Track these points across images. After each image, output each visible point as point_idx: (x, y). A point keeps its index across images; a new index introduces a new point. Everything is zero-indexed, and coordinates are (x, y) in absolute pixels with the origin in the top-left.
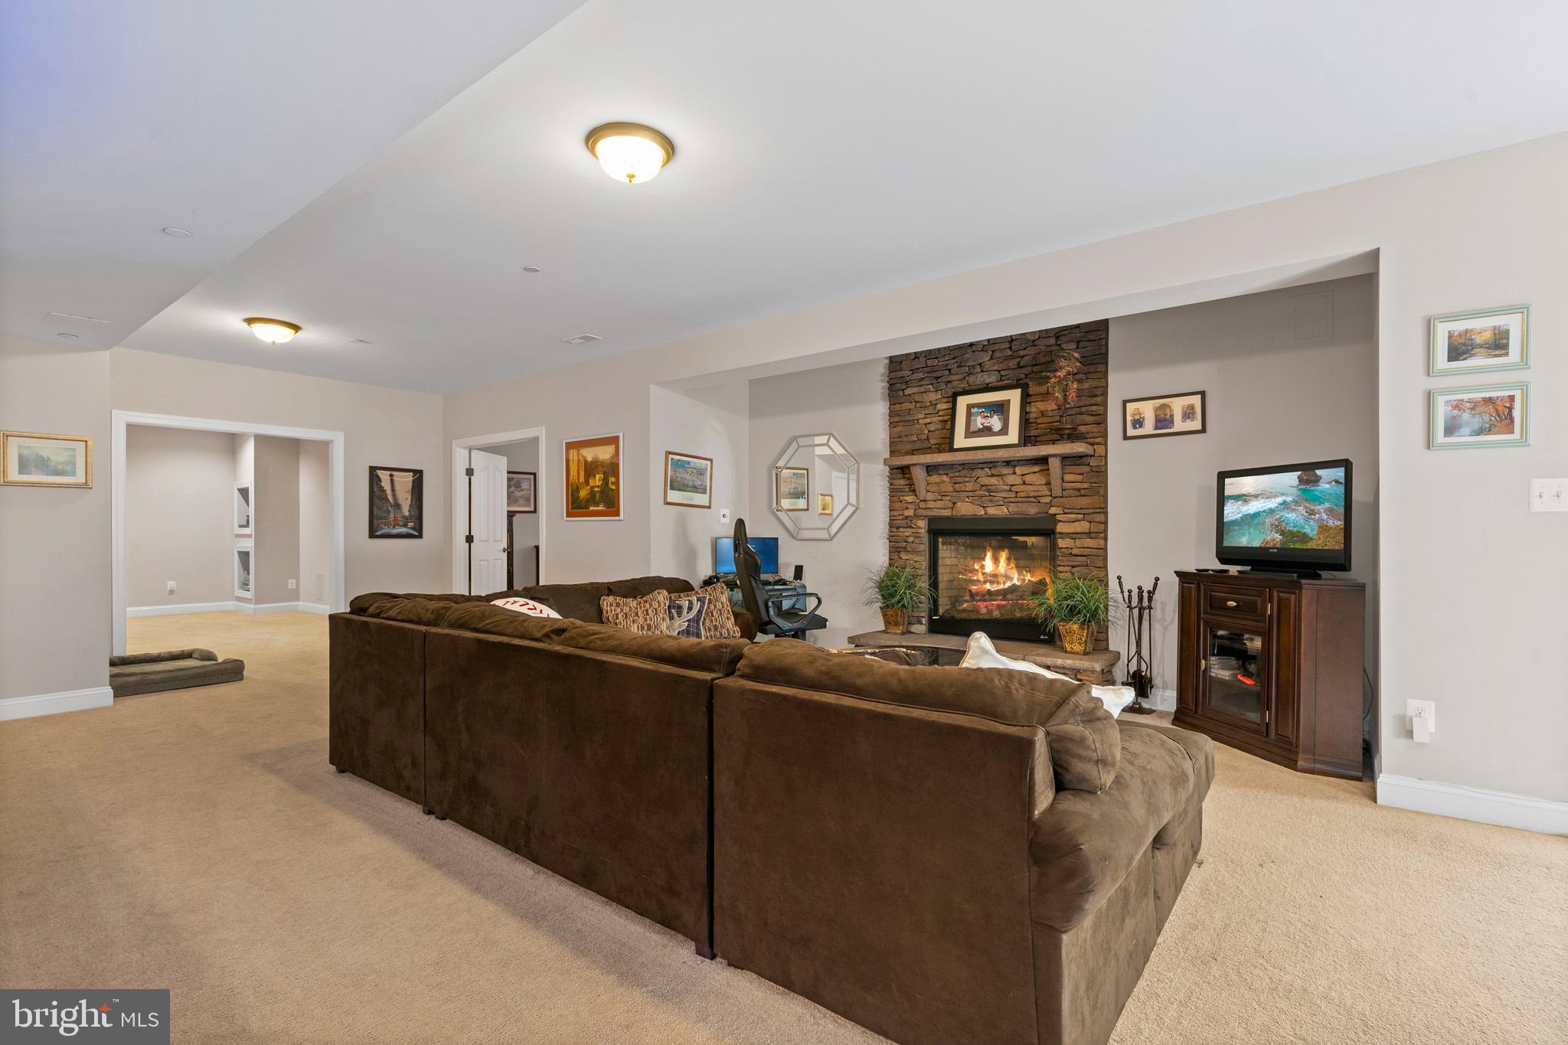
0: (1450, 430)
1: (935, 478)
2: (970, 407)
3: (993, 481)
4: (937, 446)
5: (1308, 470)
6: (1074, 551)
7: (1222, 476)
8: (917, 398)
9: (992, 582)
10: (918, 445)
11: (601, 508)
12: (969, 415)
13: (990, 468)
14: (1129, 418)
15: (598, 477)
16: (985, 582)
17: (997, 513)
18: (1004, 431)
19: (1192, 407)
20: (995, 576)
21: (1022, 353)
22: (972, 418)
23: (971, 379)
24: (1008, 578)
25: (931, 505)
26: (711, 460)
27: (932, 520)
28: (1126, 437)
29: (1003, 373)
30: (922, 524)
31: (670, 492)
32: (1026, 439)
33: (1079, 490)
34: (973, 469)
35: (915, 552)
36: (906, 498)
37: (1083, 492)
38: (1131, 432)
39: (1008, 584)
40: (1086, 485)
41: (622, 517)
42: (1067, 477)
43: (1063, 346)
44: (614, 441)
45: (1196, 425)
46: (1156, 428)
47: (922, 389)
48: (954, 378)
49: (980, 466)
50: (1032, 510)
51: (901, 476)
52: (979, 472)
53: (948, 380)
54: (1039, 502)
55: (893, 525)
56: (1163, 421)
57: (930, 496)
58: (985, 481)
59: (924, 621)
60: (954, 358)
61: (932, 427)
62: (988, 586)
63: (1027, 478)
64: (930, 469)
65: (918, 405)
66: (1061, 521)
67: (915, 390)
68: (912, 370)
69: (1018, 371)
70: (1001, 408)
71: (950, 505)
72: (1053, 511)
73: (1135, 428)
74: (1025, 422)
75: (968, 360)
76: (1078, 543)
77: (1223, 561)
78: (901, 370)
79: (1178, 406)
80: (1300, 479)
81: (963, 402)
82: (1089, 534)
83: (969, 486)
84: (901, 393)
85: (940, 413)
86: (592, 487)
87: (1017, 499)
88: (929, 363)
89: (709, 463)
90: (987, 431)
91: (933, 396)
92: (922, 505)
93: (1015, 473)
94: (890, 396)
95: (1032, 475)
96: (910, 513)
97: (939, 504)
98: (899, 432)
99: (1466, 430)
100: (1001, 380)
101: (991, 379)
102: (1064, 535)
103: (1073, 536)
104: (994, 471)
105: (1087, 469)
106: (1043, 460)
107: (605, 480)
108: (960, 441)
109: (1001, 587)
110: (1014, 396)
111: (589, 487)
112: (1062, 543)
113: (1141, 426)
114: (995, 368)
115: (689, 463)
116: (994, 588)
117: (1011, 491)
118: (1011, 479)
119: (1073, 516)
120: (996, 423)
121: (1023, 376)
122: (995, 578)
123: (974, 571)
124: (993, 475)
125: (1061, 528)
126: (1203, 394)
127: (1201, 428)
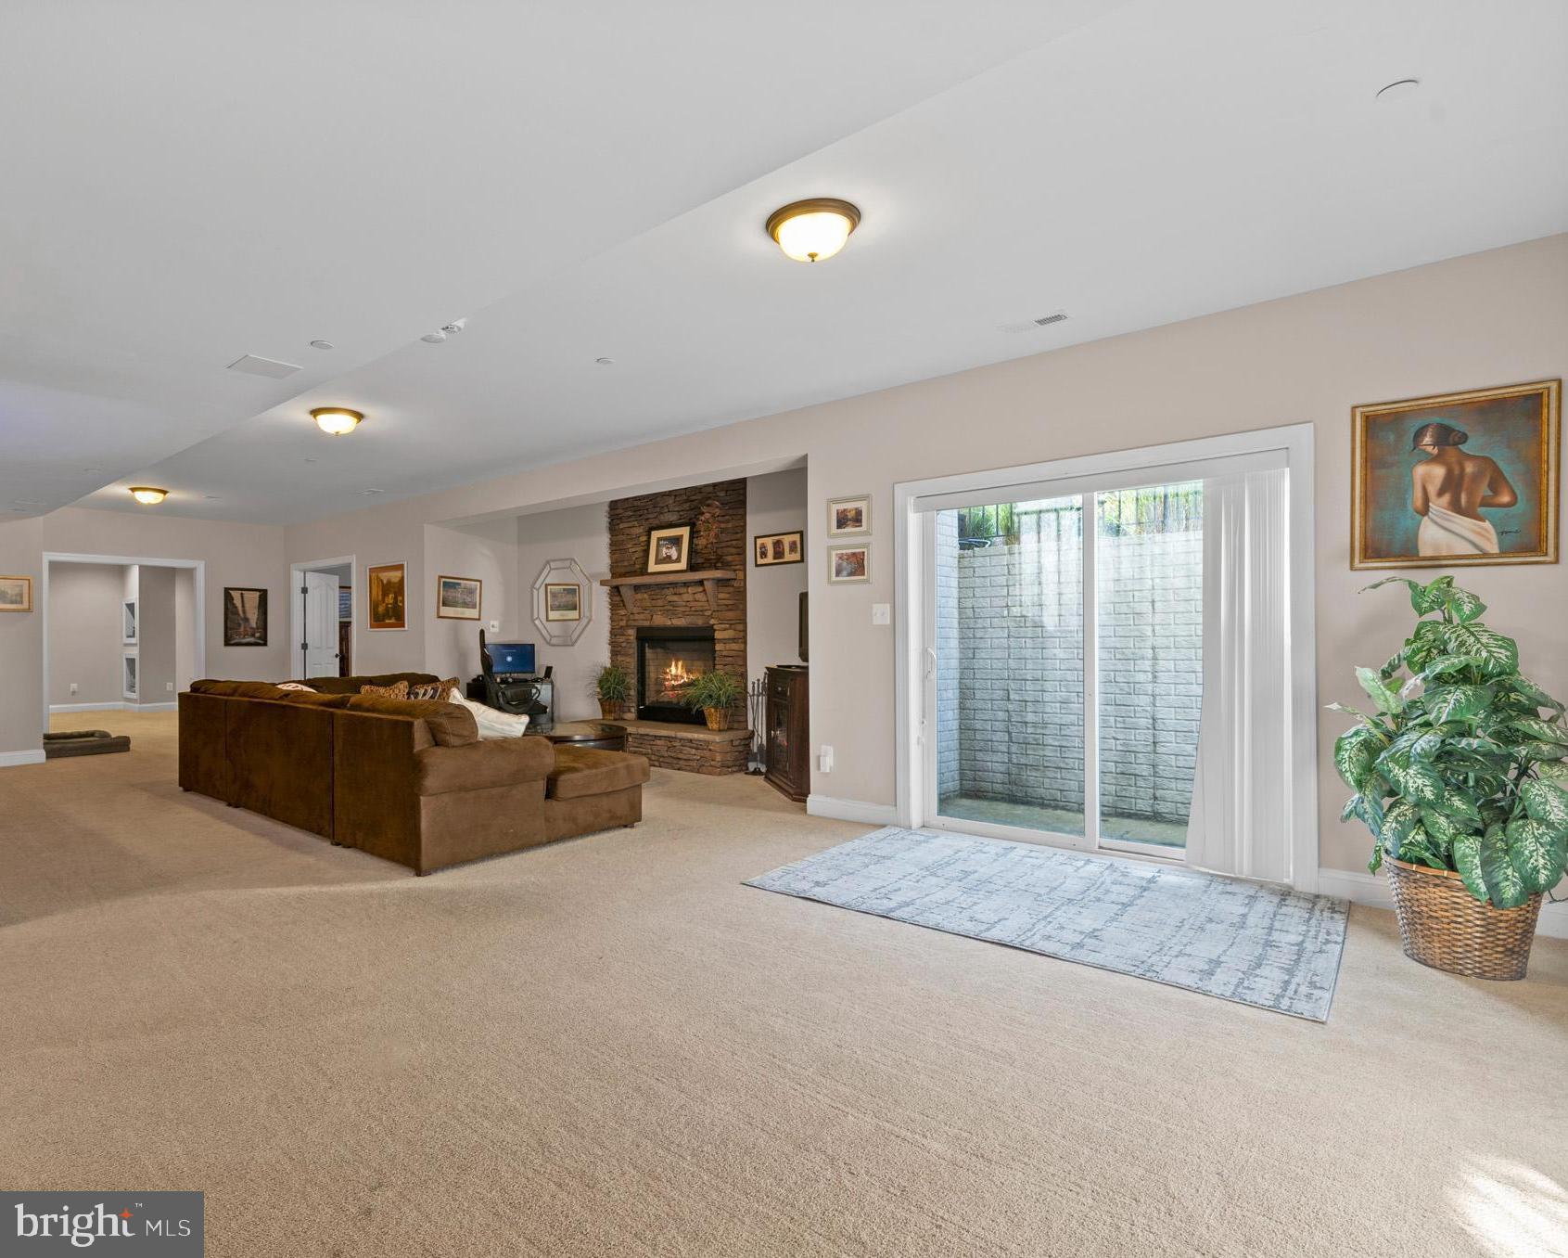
0: (838, 573)
1: (639, 596)
2: (659, 539)
3: (675, 598)
4: (638, 571)
6: (724, 653)
8: (628, 532)
10: (629, 570)
11: (393, 621)
14: (758, 550)
15: (390, 596)
17: (679, 623)
18: (678, 560)
19: (794, 543)
20: (676, 676)
22: (660, 549)
23: (662, 517)
24: (682, 677)
25: (637, 617)
26: (480, 581)
27: (640, 630)
28: (757, 565)
29: (681, 513)
30: (632, 633)
31: (442, 608)
32: (692, 567)
33: (727, 605)
34: (663, 588)
35: (626, 655)
36: (621, 612)
37: (730, 607)
38: (760, 561)
39: (682, 681)
40: (730, 602)
41: (406, 628)
42: (721, 596)
43: (718, 494)
44: (400, 567)
45: (797, 557)
46: (775, 558)
47: (630, 524)
48: (650, 516)
50: (700, 622)
51: (617, 594)
52: (667, 592)
53: (647, 517)
54: (704, 615)
55: (613, 633)
56: (779, 553)
57: (635, 610)
58: (670, 598)
59: (633, 710)
60: (651, 502)
61: (636, 556)
62: (673, 682)
63: (695, 597)
64: (637, 588)
65: (629, 537)
66: (718, 630)
67: (626, 525)
68: (625, 508)
69: (689, 512)
70: (676, 541)
71: (650, 617)
72: (712, 622)
73: (762, 558)
74: (692, 551)
75: (659, 502)
76: (728, 646)
78: (618, 508)
79: (787, 540)
81: (655, 535)
82: (734, 640)
83: (660, 603)
84: (617, 527)
85: (641, 545)
86: (387, 604)
87: (690, 613)
88: (636, 503)
89: (478, 583)
90: (668, 559)
91: (637, 530)
92: (632, 617)
93: (688, 592)
94: (610, 529)
95: (698, 594)
96: (623, 623)
97: (642, 616)
98: (617, 558)
99: (845, 573)
101: (673, 518)
102: (720, 640)
103: (724, 641)
104: (676, 591)
105: (731, 589)
106: (701, 583)
107: (395, 598)
108: (652, 567)
109: (678, 684)
110: (685, 532)
111: (384, 604)
112: (718, 647)
113: (766, 557)
114: (676, 509)
115: (459, 584)
117: (686, 606)
118: (686, 597)
119: (724, 626)
120: (673, 553)
121: (693, 516)
122: (676, 677)
123: (666, 673)
124: (675, 594)
125: (718, 635)
126: (801, 533)
127: (800, 559)
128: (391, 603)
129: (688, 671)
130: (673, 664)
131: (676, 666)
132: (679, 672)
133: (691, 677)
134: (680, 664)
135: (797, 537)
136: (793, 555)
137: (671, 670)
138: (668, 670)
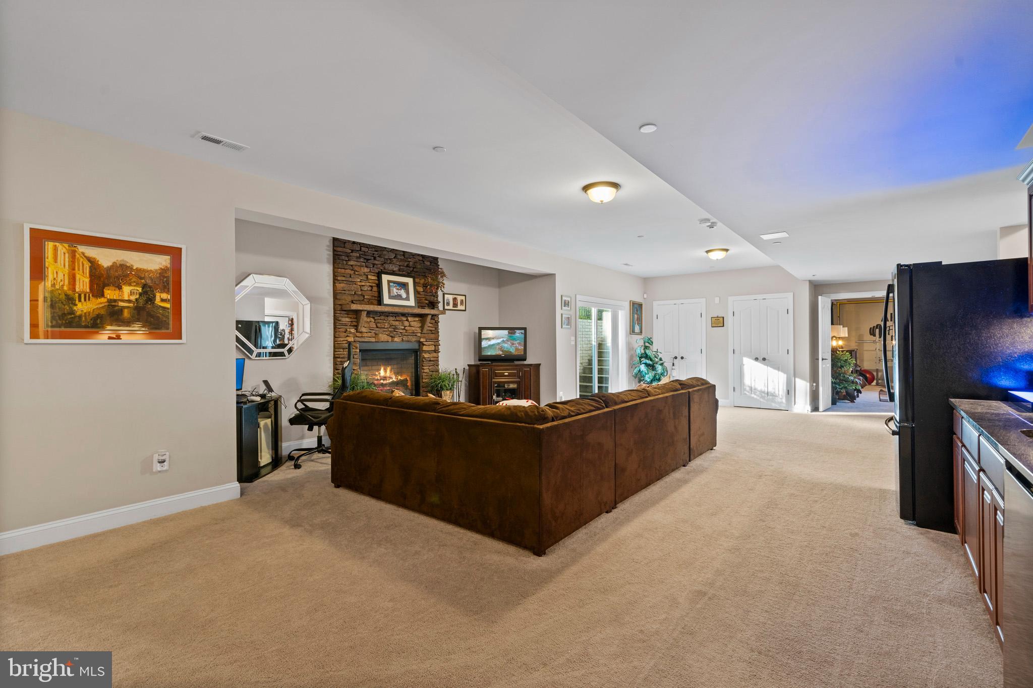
1: (369, 319)
3: (397, 323)
4: (368, 300)
5: (512, 330)
6: (432, 359)
7: (481, 329)
8: (356, 268)
9: (384, 380)
10: (356, 298)
12: (389, 287)
13: (395, 317)
14: (445, 301)
16: (381, 380)
18: (407, 299)
19: (462, 300)
21: (409, 260)
22: (391, 288)
23: (386, 266)
24: (390, 378)
25: (365, 335)
27: (363, 345)
28: (444, 309)
29: (402, 267)
30: (357, 347)
32: (418, 305)
33: (431, 331)
34: (388, 316)
36: (351, 330)
39: (391, 380)
40: (434, 329)
41: (183, 341)
43: (425, 262)
44: (175, 253)
46: (453, 307)
47: (359, 264)
48: (376, 262)
49: (391, 315)
50: (414, 339)
51: (346, 316)
52: (391, 318)
53: (374, 262)
54: (416, 335)
55: (336, 347)
56: (455, 304)
57: (363, 330)
58: (394, 323)
60: (376, 251)
61: (365, 288)
62: (382, 381)
63: (412, 324)
64: (369, 314)
65: (357, 273)
66: (426, 345)
67: (354, 263)
68: (352, 250)
69: (408, 268)
70: (404, 286)
71: (374, 336)
72: (422, 340)
73: (447, 306)
74: (417, 295)
75: (385, 255)
76: (430, 355)
77: (480, 360)
78: (344, 247)
79: (459, 299)
80: (509, 333)
81: (385, 278)
82: (433, 351)
83: (386, 325)
84: (345, 262)
85: (370, 281)
86: (110, 301)
87: (406, 334)
88: (363, 249)
90: (399, 297)
91: (366, 270)
92: (358, 334)
93: (407, 320)
94: (334, 263)
95: (414, 322)
96: (351, 339)
97: (369, 334)
98: (343, 288)
100: (399, 271)
101: (396, 268)
102: (426, 352)
103: (429, 352)
104: (397, 318)
106: (425, 315)
107: (147, 294)
108: (386, 300)
109: (388, 381)
110: (410, 281)
111: (103, 300)
112: (425, 355)
113: (449, 305)
114: (398, 264)
116: (385, 382)
117: (404, 329)
118: (406, 323)
119: (430, 343)
120: (403, 293)
121: (409, 272)
122: (385, 378)
123: (376, 375)
124: (397, 321)
125: (425, 348)
126: (465, 296)
127: (464, 309)
128: (129, 301)
129: (396, 374)
130: (382, 369)
131: (385, 370)
132: (388, 374)
133: (399, 378)
134: (389, 369)
135: (463, 298)
136: (462, 306)
137: (380, 373)
138: (377, 373)
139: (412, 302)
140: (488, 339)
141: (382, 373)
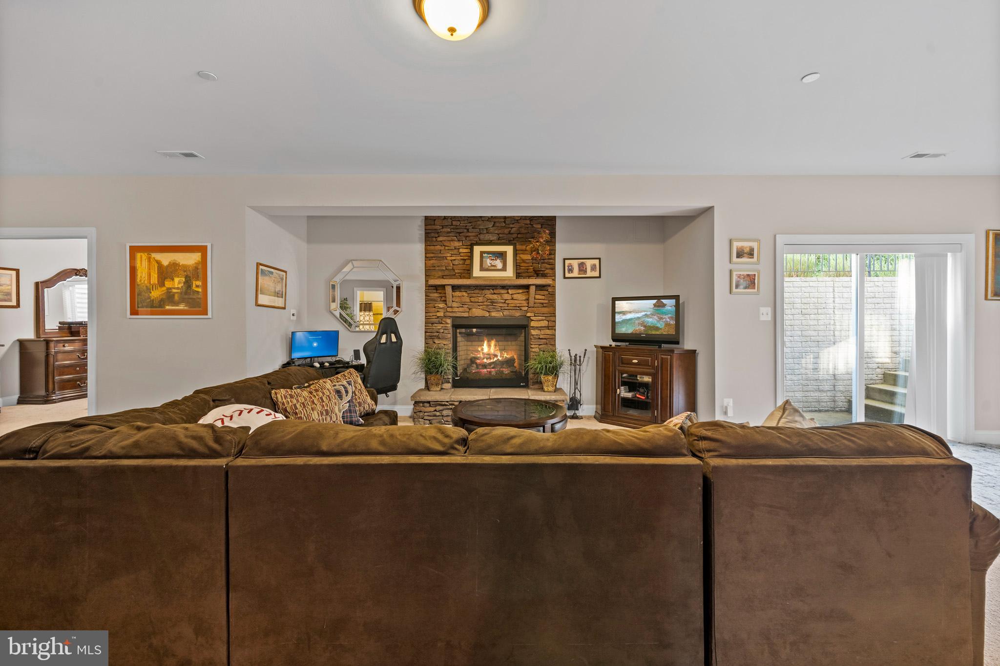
0: (737, 287)
1: (457, 293)
2: (482, 253)
3: (495, 297)
4: (459, 274)
5: (659, 299)
6: (541, 337)
7: (614, 300)
8: (446, 244)
9: (487, 358)
10: (446, 273)
11: (182, 307)
12: (482, 257)
13: (493, 290)
14: (566, 268)
15: (177, 280)
16: (484, 358)
17: (497, 315)
19: (595, 265)
20: (488, 354)
21: (511, 226)
22: (484, 260)
23: (482, 237)
24: (496, 355)
25: (456, 310)
26: (285, 272)
27: (454, 318)
28: (565, 278)
29: (501, 236)
30: (449, 321)
31: (260, 296)
32: (518, 275)
33: (542, 304)
34: (483, 290)
35: (444, 338)
36: (439, 305)
37: (545, 305)
38: (567, 275)
40: (546, 301)
41: (210, 315)
42: (537, 297)
43: (534, 226)
44: (202, 250)
45: (597, 274)
46: (579, 274)
47: (449, 238)
48: (470, 234)
49: (487, 288)
50: (517, 314)
51: (435, 291)
52: (487, 292)
53: (467, 235)
54: (521, 309)
55: (428, 322)
56: (582, 271)
57: (455, 304)
58: (491, 297)
59: (451, 380)
60: (470, 223)
61: (456, 262)
63: (515, 296)
64: (456, 288)
65: (447, 248)
66: (533, 320)
67: (444, 238)
68: (443, 226)
69: (510, 235)
70: (502, 255)
71: (468, 310)
72: (529, 315)
73: (569, 273)
74: (517, 266)
75: (479, 225)
76: (543, 332)
77: (614, 340)
78: (434, 225)
79: (589, 263)
80: (655, 303)
81: (477, 250)
82: (548, 327)
83: (481, 299)
84: (434, 239)
85: (462, 254)
86: (168, 289)
87: (509, 308)
88: (454, 223)
89: (284, 274)
90: (493, 269)
91: (457, 244)
92: (449, 309)
93: (508, 293)
94: (426, 241)
95: (517, 295)
96: (441, 314)
97: (461, 310)
98: (433, 264)
99: (742, 287)
100: (499, 240)
101: (494, 238)
102: (534, 328)
103: (539, 328)
104: (495, 291)
105: (547, 293)
106: (527, 287)
108: (477, 272)
110: (509, 250)
111: (164, 288)
112: (533, 332)
113: (572, 272)
114: (496, 232)
115: (272, 273)
116: (490, 361)
117: (505, 303)
118: (506, 296)
119: (540, 318)
121: (512, 239)
122: (488, 356)
123: (478, 351)
124: (494, 294)
125: (533, 324)
126: (600, 259)
127: (598, 276)
128: (178, 288)
129: (502, 350)
130: (486, 343)
131: (489, 346)
132: (492, 351)
133: (505, 355)
134: (493, 343)
135: (597, 262)
136: (593, 272)
137: (482, 350)
138: (479, 350)
139: (510, 273)
140: (624, 313)
141: (485, 348)
